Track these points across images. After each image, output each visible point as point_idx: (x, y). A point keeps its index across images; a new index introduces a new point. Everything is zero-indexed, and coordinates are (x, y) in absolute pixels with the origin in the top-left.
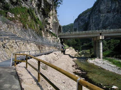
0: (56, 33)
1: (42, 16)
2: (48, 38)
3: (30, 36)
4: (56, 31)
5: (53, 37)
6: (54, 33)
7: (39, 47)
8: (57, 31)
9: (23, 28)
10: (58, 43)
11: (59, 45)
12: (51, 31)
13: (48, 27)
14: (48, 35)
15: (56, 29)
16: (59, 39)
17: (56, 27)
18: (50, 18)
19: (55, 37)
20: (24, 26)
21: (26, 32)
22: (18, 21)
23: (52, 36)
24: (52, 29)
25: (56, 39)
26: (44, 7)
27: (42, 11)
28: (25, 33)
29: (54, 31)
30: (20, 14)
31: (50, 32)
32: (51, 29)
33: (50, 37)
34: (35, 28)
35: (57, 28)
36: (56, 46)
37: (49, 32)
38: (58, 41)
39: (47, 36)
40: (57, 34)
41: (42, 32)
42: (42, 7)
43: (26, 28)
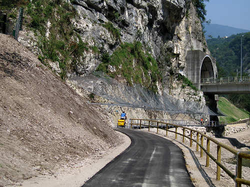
0: (194, 79)
1: (160, 38)
2: (174, 92)
3: (135, 96)
4: (194, 75)
5: (187, 90)
6: (190, 78)
7: (150, 115)
8: (198, 75)
9: (127, 85)
10: (198, 105)
11: (201, 111)
12: (182, 73)
13: (174, 64)
14: (174, 85)
15: (195, 69)
16: (201, 94)
17: (196, 62)
18: (179, 38)
19: (192, 91)
20: (128, 82)
21: (131, 91)
22: (120, 76)
23: (183, 87)
24: (184, 67)
25: (195, 95)
26: (163, 16)
27: (158, 26)
28: (129, 93)
29: (190, 73)
30: (122, 63)
31: (180, 77)
32: (182, 68)
33: (179, 90)
34: (143, 80)
35: (198, 65)
36: (194, 114)
37: (177, 77)
38: (200, 100)
39: (171, 88)
40: (198, 81)
41: (157, 85)
42: (160, 17)
43: (131, 85)
